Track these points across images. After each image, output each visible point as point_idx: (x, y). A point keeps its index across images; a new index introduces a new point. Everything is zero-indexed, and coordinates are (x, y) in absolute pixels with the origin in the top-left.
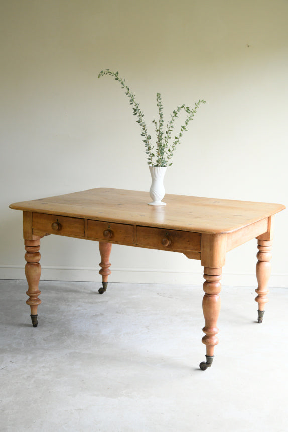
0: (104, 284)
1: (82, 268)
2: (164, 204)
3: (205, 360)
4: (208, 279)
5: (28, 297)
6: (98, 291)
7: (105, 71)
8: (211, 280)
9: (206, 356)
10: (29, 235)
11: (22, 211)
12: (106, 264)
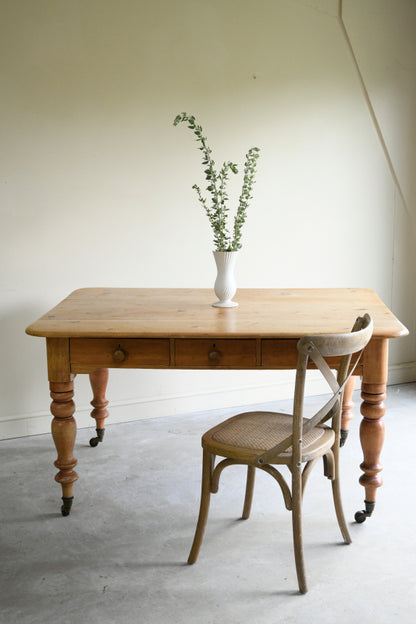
0: (100, 431)
1: (41, 414)
2: (237, 304)
3: (362, 507)
4: (368, 399)
5: (59, 470)
6: (88, 444)
7: (182, 116)
8: (373, 400)
9: (365, 501)
10: (64, 374)
11: (45, 339)
12: (103, 401)
